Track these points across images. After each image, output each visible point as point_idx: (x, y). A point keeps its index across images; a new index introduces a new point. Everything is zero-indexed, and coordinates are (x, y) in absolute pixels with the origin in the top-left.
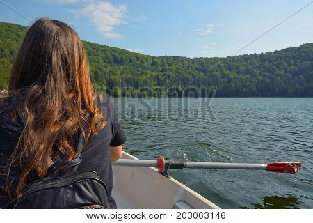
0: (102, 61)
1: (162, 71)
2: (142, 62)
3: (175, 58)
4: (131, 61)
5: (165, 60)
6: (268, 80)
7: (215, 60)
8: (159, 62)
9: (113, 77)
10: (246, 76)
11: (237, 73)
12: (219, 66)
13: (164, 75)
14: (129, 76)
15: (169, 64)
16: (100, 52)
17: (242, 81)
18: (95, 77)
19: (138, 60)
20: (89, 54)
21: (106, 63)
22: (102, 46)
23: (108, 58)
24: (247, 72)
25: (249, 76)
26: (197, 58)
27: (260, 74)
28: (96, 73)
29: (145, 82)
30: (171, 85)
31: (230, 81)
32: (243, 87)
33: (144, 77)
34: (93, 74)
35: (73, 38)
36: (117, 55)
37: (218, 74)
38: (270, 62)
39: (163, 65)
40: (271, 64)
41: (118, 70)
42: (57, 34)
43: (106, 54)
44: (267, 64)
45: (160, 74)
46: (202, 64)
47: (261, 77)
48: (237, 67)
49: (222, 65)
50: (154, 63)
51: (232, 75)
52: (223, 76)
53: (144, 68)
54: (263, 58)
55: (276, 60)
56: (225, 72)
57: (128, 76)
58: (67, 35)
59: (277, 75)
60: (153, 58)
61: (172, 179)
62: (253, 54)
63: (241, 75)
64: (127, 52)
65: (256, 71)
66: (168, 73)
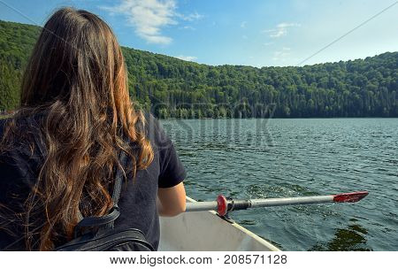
0: (144, 71)
1: (221, 85)
2: (196, 73)
3: (238, 68)
4: (181, 72)
5: (225, 70)
6: (357, 96)
7: (289, 70)
8: (218, 72)
9: (158, 93)
10: (329, 91)
11: (318, 87)
12: (294, 78)
13: (224, 90)
14: (179, 91)
15: (230, 76)
16: (141, 60)
17: (324, 96)
18: (136, 93)
19: (190, 71)
20: (128, 63)
21: (149, 75)
22: (144, 53)
23: (152, 69)
24: (330, 85)
25: (333, 91)
26: (266, 68)
27: (347, 88)
28: (136, 88)
29: (199, 99)
30: (233, 102)
31: (308, 96)
32: (326, 104)
33: (198, 93)
34: (133, 89)
35: (106, 36)
36: (163, 64)
37: (293, 88)
38: (360, 71)
39: (223, 77)
40: (361, 75)
41: (165, 83)
42: (85, 29)
43: (149, 64)
44: (356, 74)
45: (219, 88)
46: (273, 75)
47: (348, 92)
48: (318, 79)
49: (299, 76)
50: (211, 75)
51: (312, 89)
52: (300, 91)
53: (198, 81)
54: (351, 66)
55: (368, 69)
56: (302, 85)
57: (177, 91)
58: (97, 31)
59: (369, 89)
60: (210, 68)
61: (235, 224)
62: (338, 62)
63: (323, 90)
64: (177, 61)
65: (341, 83)
66: (229, 87)
